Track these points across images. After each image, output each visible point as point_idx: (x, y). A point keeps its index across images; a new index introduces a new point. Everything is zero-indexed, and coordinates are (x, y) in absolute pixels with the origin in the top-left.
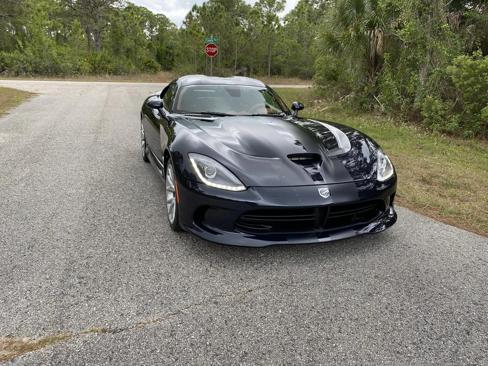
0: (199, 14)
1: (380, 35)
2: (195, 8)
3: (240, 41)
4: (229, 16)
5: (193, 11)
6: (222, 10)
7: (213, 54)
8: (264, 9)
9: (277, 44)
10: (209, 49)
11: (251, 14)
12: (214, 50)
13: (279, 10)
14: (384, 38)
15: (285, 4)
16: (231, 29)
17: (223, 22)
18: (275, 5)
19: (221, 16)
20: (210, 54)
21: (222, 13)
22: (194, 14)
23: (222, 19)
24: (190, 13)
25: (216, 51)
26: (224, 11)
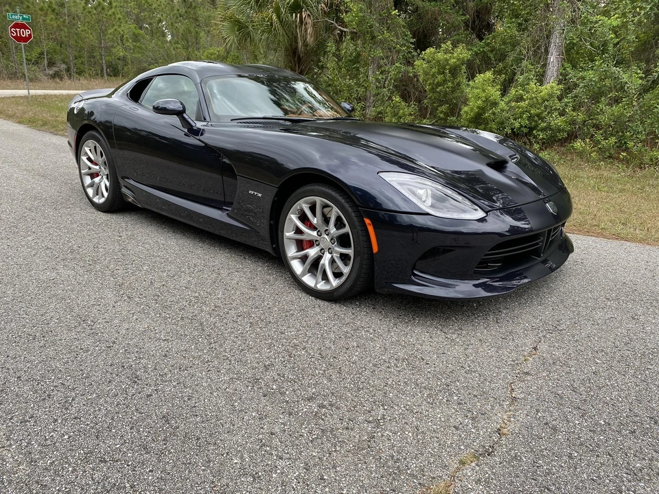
1: (309, 21)
3: (48, 21)
7: (25, 39)
10: (16, 32)
12: (26, 33)
14: (314, 25)
20: (19, 39)
25: (30, 35)
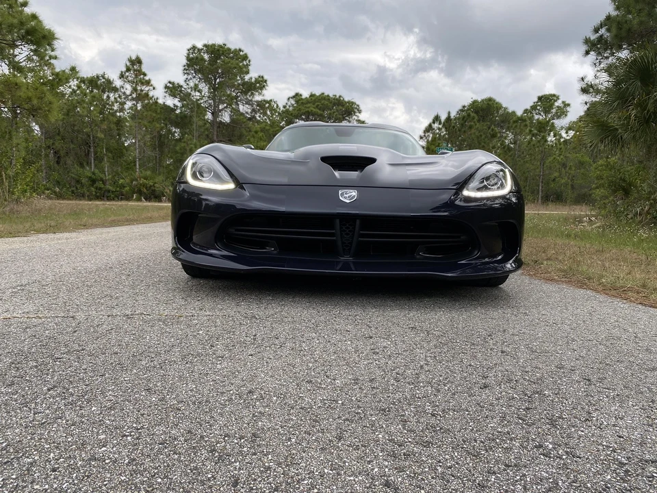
0: (440, 126)
2: (437, 119)
4: (485, 128)
5: (434, 123)
6: (474, 118)
8: (536, 117)
9: (552, 158)
11: (514, 122)
13: (559, 117)
15: (568, 109)
16: (485, 143)
17: (474, 133)
18: (554, 111)
19: (471, 127)
21: (472, 123)
22: (436, 126)
23: (473, 131)
24: (430, 125)
26: (475, 120)
